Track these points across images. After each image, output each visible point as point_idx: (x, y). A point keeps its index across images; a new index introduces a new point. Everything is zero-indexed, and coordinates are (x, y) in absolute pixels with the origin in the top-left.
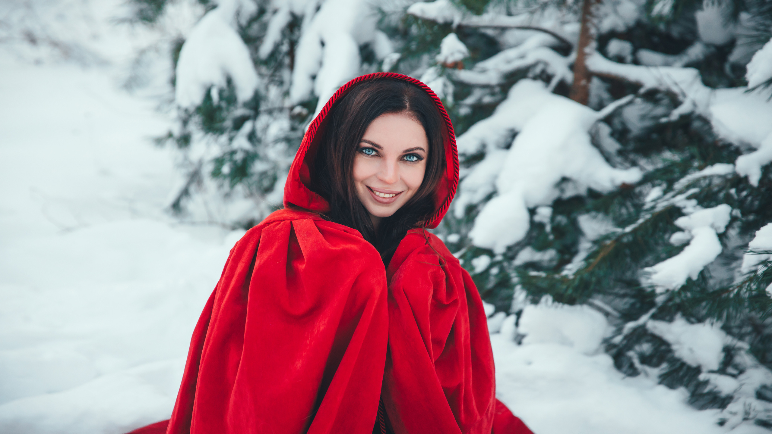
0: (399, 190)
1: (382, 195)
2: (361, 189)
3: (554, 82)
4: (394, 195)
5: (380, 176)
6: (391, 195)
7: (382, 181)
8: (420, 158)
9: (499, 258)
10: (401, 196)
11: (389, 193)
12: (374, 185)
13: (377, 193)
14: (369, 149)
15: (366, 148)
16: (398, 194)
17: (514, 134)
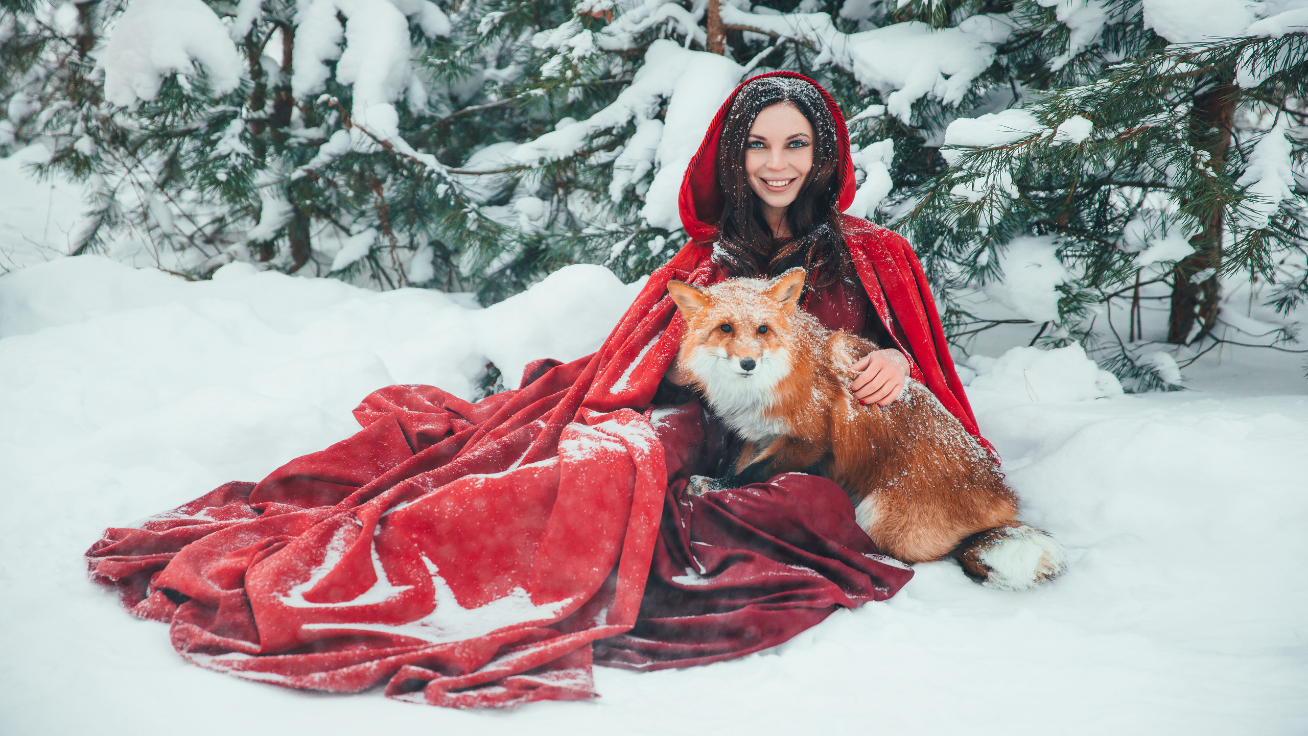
0: (792, 176)
1: (775, 184)
2: (755, 182)
3: (688, 42)
4: (787, 182)
5: (768, 165)
6: (784, 183)
7: (771, 170)
8: (804, 145)
9: (675, 236)
10: (796, 182)
11: (782, 180)
12: (767, 175)
13: (770, 183)
14: (757, 143)
15: (754, 143)
16: (792, 180)
17: (664, 102)
